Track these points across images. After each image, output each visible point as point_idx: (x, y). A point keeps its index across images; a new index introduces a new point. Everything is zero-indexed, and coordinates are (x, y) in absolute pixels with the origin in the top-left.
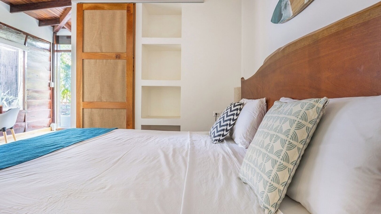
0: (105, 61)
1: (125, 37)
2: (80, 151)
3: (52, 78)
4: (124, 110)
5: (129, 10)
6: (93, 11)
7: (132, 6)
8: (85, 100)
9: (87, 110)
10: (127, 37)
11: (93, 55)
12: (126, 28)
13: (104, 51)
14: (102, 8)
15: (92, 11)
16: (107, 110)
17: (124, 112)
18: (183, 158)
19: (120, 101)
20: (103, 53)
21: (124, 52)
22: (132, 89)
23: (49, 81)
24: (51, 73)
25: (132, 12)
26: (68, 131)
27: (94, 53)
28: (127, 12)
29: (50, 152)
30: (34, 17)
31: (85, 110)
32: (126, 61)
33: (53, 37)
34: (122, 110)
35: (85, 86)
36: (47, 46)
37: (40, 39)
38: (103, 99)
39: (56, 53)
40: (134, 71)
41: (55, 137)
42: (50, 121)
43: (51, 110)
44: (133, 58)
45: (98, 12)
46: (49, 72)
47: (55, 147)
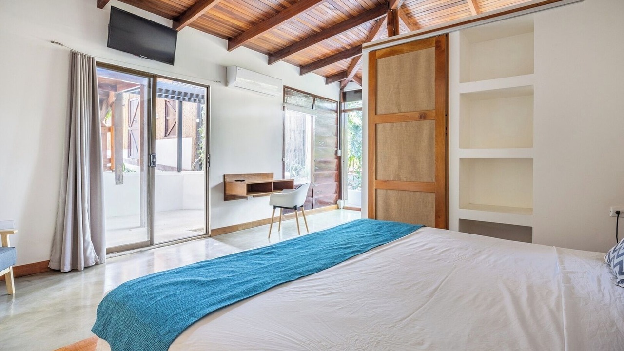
0: (404, 124)
1: (434, 86)
2: (380, 263)
3: (339, 145)
4: (432, 194)
5: (439, 47)
6: (389, 57)
7: (444, 40)
8: (379, 178)
9: (382, 190)
10: (436, 85)
11: (389, 118)
12: (435, 73)
13: (403, 110)
14: (400, 52)
15: (387, 58)
16: (407, 192)
17: (432, 197)
18: (551, 311)
19: (426, 181)
20: (401, 114)
21: (432, 109)
22: (444, 162)
23: (336, 149)
24: (337, 138)
25: (444, 47)
26: (361, 224)
27: (389, 115)
28: (436, 49)
29: (347, 258)
30: (321, 75)
31: (379, 191)
32: (434, 121)
33: (340, 95)
34: (429, 194)
35: (379, 159)
36: (334, 106)
37: (327, 99)
38: (401, 177)
39: (343, 114)
40: (447, 134)
41: (348, 232)
42: (336, 196)
43: (338, 183)
44: (446, 115)
45: (394, 58)
46: (336, 137)
47: (351, 251)
